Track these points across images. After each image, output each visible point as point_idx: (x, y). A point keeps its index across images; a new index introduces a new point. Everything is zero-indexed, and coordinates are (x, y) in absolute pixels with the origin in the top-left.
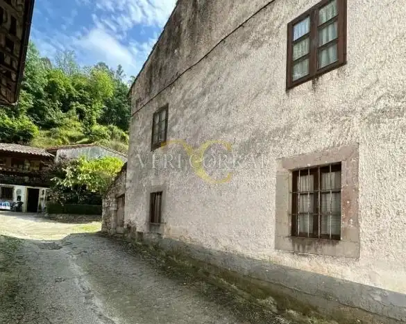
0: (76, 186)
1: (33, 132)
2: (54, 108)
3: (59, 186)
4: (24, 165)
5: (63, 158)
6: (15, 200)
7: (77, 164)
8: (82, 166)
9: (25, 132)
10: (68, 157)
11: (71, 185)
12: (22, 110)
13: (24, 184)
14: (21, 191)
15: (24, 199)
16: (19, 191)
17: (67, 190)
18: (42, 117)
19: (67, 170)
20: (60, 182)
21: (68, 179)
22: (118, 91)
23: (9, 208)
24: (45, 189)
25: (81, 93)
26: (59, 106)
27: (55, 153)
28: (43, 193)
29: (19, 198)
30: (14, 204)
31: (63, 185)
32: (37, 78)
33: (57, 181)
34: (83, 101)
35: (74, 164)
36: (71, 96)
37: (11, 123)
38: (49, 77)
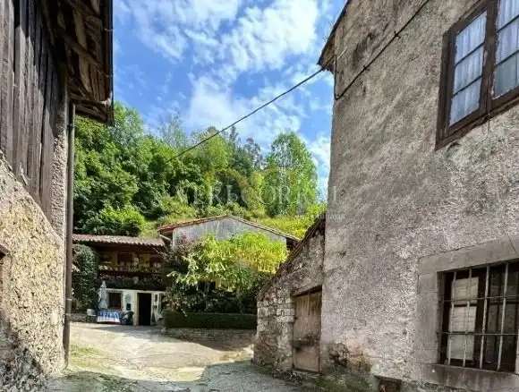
0: (202, 284)
1: (139, 224)
2: (161, 191)
3: (180, 284)
4: (132, 262)
5: (181, 241)
6: (124, 310)
7: (203, 248)
8: (209, 250)
9: (132, 225)
10: (188, 239)
11: (196, 282)
12: (126, 199)
13: (133, 287)
14: (130, 297)
15: (134, 308)
16: (128, 297)
17: (191, 291)
18: (148, 205)
19: (190, 259)
20: (180, 279)
21: (191, 273)
22: (234, 159)
23: (117, 320)
24: (158, 293)
25: (191, 167)
26: (166, 188)
27: (170, 235)
28: (156, 300)
29: (129, 306)
30: (123, 315)
31: (185, 283)
32: (141, 154)
33: (176, 276)
34: (193, 177)
35: (199, 248)
36: (179, 172)
37: (116, 215)
38: (152, 151)
